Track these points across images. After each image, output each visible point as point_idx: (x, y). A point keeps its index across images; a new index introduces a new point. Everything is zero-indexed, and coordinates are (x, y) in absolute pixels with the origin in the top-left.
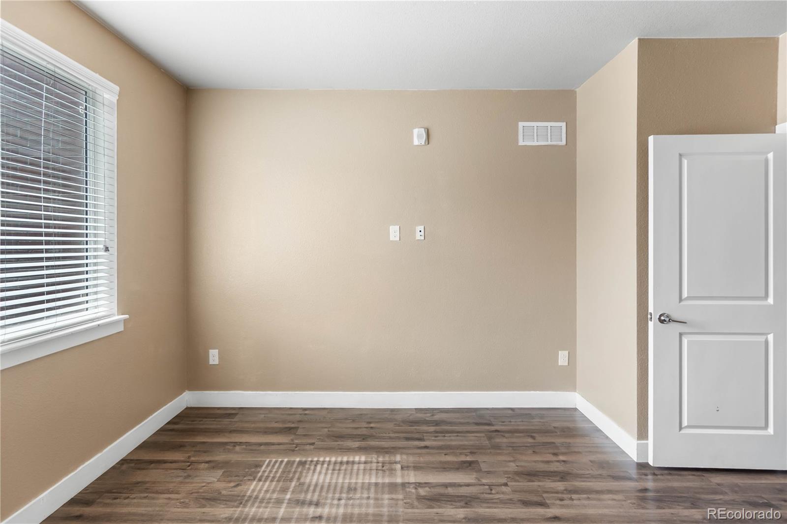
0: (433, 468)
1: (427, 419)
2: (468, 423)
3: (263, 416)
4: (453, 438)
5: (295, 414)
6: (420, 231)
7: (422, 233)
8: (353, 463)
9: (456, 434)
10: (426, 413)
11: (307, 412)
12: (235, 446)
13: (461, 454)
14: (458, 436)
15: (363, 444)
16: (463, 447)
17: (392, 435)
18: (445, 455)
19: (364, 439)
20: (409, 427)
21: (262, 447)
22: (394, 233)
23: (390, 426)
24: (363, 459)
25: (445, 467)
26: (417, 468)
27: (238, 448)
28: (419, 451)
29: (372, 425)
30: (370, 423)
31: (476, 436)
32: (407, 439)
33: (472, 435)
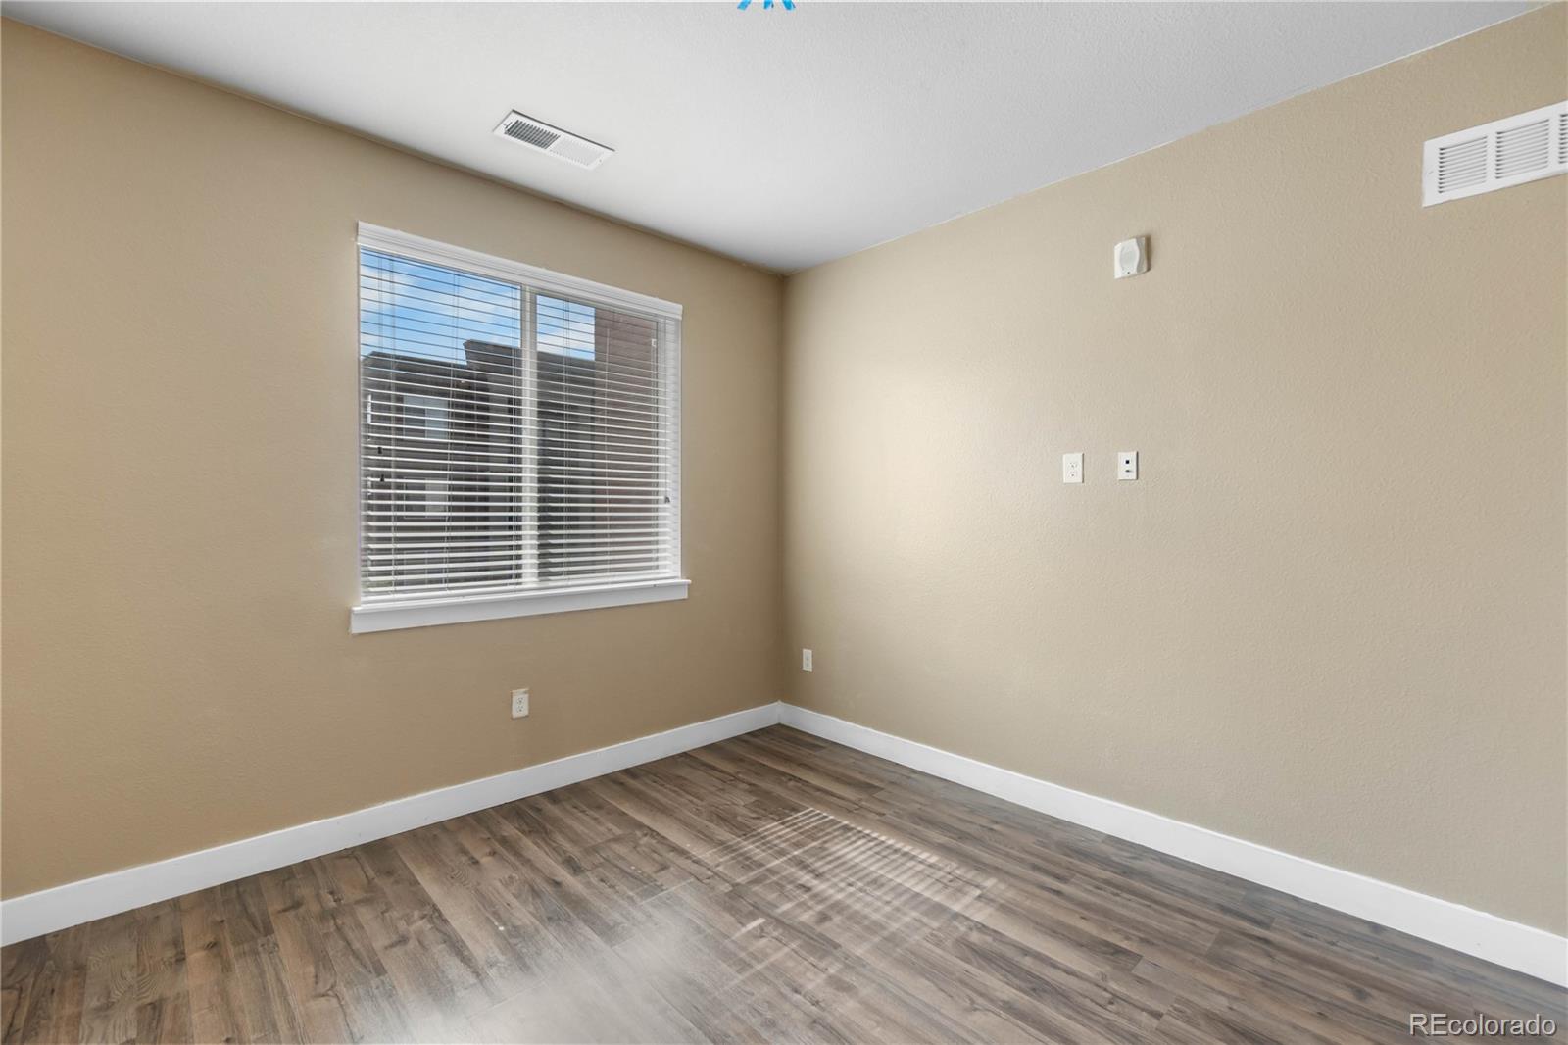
0: (1032, 921)
1: (1114, 858)
2: (1205, 901)
3: (852, 760)
4: (1133, 905)
5: (894, 773)
6: (1128, 462)
7: (1132, 466)
8: (913, 857)
9: (1148, 903)
10: (1122, 850)
11: (914, 776)
12: (790, 780)
13: (1117, 931)
14: (1149, 906)
15: (953, 843)
16: (1135, 925)
17: (1015, 852)
18: (1083, 918)
19: (960, 838)
20: (1062, 856)
21: (818, 793)
22: (1071, 468)
23: (1029, 841)
24: (934, 859)
25: (1056, 931)
26: (1005, 909)
27: (791, 784)
28: (1037, 891)
29: (995, 827)
30: (996, 823)
31: (1194, 925)
32: (1035, 868)
33: (1185, 918)
